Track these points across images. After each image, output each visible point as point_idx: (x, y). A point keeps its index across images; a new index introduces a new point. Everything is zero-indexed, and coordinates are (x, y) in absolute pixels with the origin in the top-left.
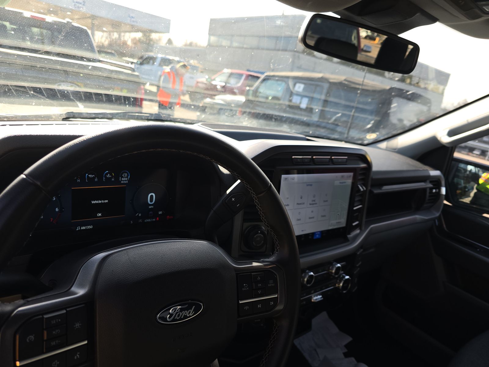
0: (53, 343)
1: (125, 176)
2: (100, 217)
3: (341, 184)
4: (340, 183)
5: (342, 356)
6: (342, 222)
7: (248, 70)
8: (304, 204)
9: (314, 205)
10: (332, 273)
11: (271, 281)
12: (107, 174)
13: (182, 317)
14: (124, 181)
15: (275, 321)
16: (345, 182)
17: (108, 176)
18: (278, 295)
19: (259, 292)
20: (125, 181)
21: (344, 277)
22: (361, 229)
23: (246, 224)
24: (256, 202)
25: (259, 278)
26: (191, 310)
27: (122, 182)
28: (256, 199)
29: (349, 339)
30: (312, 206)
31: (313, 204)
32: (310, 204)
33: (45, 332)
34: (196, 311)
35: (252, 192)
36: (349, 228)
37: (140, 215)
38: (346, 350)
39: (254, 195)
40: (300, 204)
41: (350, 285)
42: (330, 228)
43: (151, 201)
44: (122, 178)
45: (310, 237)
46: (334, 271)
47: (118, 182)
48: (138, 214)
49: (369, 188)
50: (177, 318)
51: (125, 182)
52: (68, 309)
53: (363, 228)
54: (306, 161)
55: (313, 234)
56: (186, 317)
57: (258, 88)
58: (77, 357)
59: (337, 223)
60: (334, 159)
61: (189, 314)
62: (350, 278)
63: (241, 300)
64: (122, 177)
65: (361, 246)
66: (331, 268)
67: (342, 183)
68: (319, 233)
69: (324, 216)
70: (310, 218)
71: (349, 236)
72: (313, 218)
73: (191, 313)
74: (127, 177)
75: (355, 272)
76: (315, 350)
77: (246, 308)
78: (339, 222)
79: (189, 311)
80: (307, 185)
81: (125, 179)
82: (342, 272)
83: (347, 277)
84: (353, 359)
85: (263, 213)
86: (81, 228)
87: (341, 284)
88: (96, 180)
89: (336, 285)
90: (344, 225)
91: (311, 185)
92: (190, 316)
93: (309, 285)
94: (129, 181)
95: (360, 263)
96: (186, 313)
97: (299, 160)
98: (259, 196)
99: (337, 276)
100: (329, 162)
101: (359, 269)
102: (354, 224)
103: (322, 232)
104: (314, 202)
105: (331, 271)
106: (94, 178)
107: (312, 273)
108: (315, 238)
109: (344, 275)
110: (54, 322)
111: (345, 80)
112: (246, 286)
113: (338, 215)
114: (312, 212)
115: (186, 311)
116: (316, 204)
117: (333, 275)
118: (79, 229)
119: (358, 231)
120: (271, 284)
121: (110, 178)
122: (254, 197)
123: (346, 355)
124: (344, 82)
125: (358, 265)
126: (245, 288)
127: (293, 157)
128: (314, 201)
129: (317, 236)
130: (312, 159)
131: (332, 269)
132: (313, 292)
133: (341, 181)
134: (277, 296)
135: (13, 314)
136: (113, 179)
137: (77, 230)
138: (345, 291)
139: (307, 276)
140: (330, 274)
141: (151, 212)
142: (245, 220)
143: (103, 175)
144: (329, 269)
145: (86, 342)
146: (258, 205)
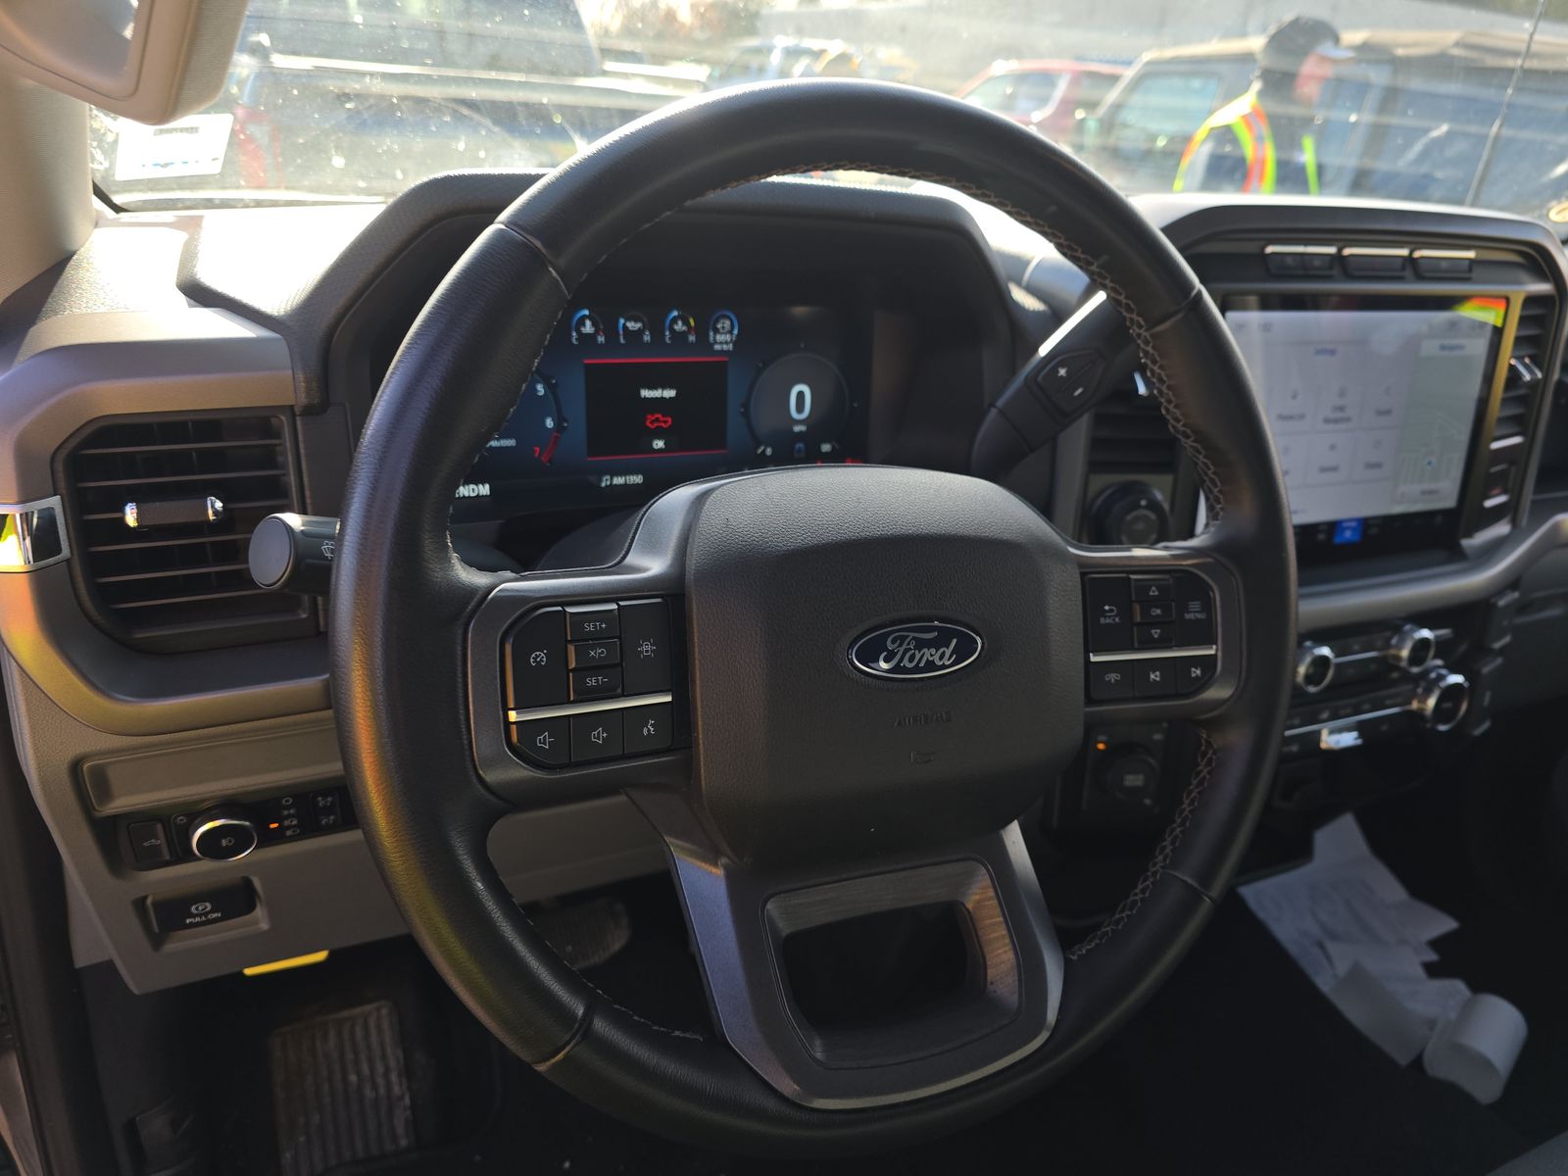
0: (591, 682)
1: (723, 327)
2: (660, 451)
3: (1446, 353)
4: (1443, 348)
5: (1421, 972)
6: (1443, 492)
7: (1080, 58)
8: (1302, 417)
9: (1343, 426)
10: (1398, 658)
11: (1195, 605)
12: (674, 320)
13: (922, 665)
14: (721, 343)
15: (1204, 736)
16: (1460, 347)
17: (679, 326)
18: (1217, 650)
19: (1156, 633)
20: (726, 343)
21: (1442, 677)
22: (1514, 523)
23: (1100, 481)
24: (1146, 353)
25: (1154, 592)
26: (945, 649)
27: (717, 347)
28: (1147, 343)
29: (1447, 924)
30: (1331, 426)
31: (1336, 421)
32: (1327, 421)
33: (571, 649)
34: (961, 654)
35: (1132, 320)
36: (1466, 515)
37: (769, 451)
38: (1433, 957)
39: (1140, 327)
40: (1290, 418)
41: (1464, 707)
42: (1398, 509)
43: (800, 408)
44: (715, 334)
45: (1321, 537)
46: (1405, 653)
47: (704, 344)
48: (764, 451)
49: (1556, 376)
50: (906, 663)
51: (725, 347)
52: (622, 603)
53: (1524, 521)
54: (1317, 263)
55: (1333, 526)
56: (931, 666)
57: (1118, 107)
58: (649, 730)
59: (1424, 493)
60: (1422, 261)
61: (941, 658)
62: (1466, 685)
63: (1097, 652)
64: (716, 331)
65: (1513, 581)
66: (1394, 641)
67: (1451, 348)
68: (1353, 524)
69: (1378, 466)
70: (1324, 470)
71: (1466, 543)
72: (1334, 469)
73: (947, 655)
74: (731, 332)
75: (1486, 670)
76: (1321, 946)
77: (1113, 677)
78: (1431, 492)
79: (942, 650)
80: (1319, 352)
81: (723, 339)
82: (1439, 662)
83: (1456, 679)
84: (1459, 986)
85: (1169, 388)
86: (612, 479)
87: (1431, 702)
88: (647, 338)
89: (1410, 703)
90: (1450, 502)
91: (1332, 352)
92: (944, 667)
93: (1312, 689)
94: (735, 344)
95: (1507, 639)
96: (932, 655)
97: (1289, 261)
98: (1159, 328)
99: (1415, 670)
100: (1403, 268)
101: (1499, 661)
102: (1489, 503)
103: (1365, 523)
104: (1339, 415)
105: (1393, 652)
106: (640, 332)
107: (1325, 651)
108: (1338, 540)
109: (1444, 672)
110: (590, 627)
111: (1457, 44)
112: (1111, 611)
113: (1430, 463)
114: (1333, 447)
115: (933, 651)
116: (1348, 420)
117: (1403, 664)
118: (608, 483)
119: (1502, 529)
120: (1194, 613)
121: (684, 335)
122: (1139, 335)
123: (1433, 970)
124: (1456, 52)
125: (1497, 645)
126: (1110, 617)
127: (1270, 249)
128: (1341, 409)
129: (1348, 534)
130: (1339, 258)
131: (1399, 647)
132: (1325, 715)
133: (1447, 342)
134: (1212, 652)
135: (490, 596)
136: (692, 338)
137: (603, 485)
138: (1445, 722)
139: (1308, 659)
140: (1388, 664)
141: (800, 445)
142: (1095, 466)
143: (664, 323)
144: (1387, 645)
145: (668, 699)
146: (1154, 362)
